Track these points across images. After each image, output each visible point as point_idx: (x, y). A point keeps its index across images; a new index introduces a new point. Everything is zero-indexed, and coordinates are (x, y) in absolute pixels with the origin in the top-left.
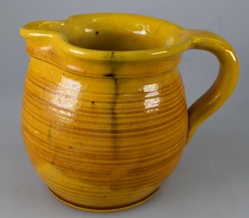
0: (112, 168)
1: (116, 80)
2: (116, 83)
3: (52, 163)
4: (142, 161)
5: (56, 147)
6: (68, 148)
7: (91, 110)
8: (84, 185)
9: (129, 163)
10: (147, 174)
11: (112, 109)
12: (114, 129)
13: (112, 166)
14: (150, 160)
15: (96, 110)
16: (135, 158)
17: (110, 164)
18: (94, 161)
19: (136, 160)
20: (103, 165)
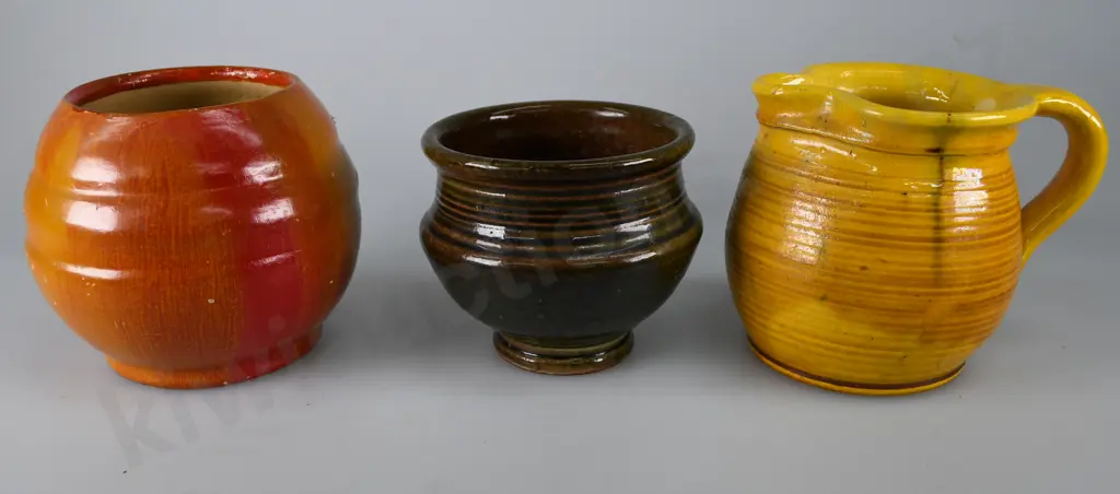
0: (930, 301)
1: (942, 159)
2: (941, 164)
3: (823, 299)
4: (974, 292)
5: (836, 269)
6: (857, 270)
7: (902, 205)
8: (878, 334)
9: (956, 293)
10: (979, 317)
11: (936, 204)
12: (937, 236)
13: (930, 298)
14: (984, 290)
15: (910, 206)
16: (964, 285)
17: (927, 294)
18: (901, 289)
19: (967, 288)
20: (917, 296)
